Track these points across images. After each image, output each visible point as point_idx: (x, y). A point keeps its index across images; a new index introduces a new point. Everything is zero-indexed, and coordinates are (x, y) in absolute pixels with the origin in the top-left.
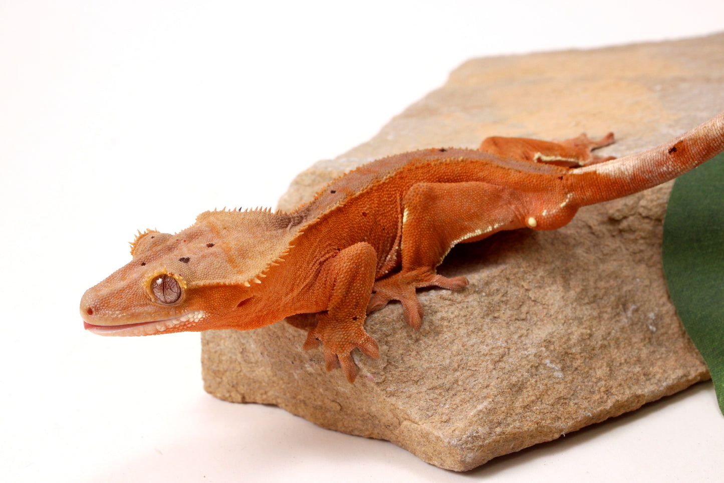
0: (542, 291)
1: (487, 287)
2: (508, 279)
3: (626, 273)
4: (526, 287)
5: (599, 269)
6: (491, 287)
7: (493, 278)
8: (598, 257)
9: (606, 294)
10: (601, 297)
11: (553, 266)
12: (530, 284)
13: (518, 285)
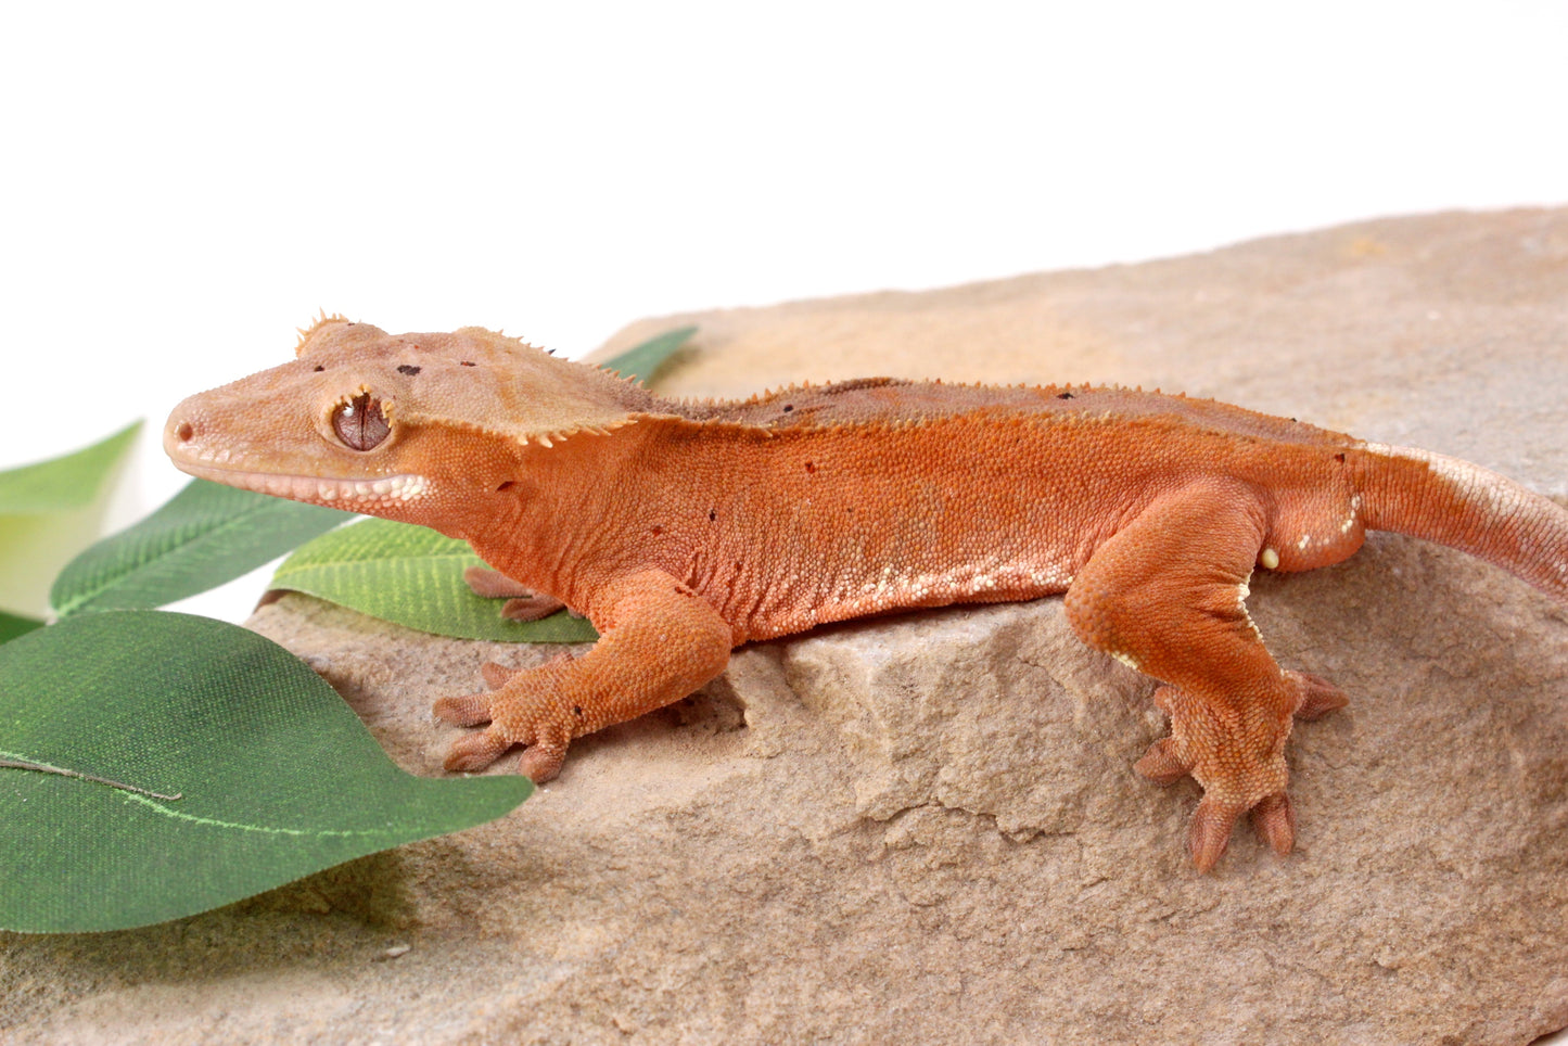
0: (666, 1032)
1: (515, 1035)
2: (575, 1007)
3: (900, 963)
4: (623, 1026)
5: (828, 955)
6: (524, 1034)
7: (533, 1009)
8: (827, 923)
9: (840, 1024)
10: (828, 1034)
11: (702, 958)
12: (635, 1014)
13: (601, 1021)
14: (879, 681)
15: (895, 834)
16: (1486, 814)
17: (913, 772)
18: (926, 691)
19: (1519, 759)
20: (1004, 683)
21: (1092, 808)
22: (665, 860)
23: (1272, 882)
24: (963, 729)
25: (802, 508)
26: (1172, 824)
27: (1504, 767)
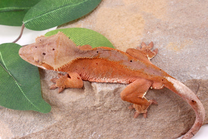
2: (56, 126)
5: (88, 120)
8: (88, 117)
9: (87, 129)
10: (85, 130)
11: (72, 121)
12: (63, 127)
13: (59, 128)
14: (99, 93)
15: (98, 108)
16: (173, 116)
17: (101, 103)
18: (105, 95)
19: (179, 111)
20: (115, 95)
21: (123, 109)
22: (71, 108)
23: (143, 120)
24: (108, 99)
25: (95, 69)
26: (132, 112)
27: (177, 111)
